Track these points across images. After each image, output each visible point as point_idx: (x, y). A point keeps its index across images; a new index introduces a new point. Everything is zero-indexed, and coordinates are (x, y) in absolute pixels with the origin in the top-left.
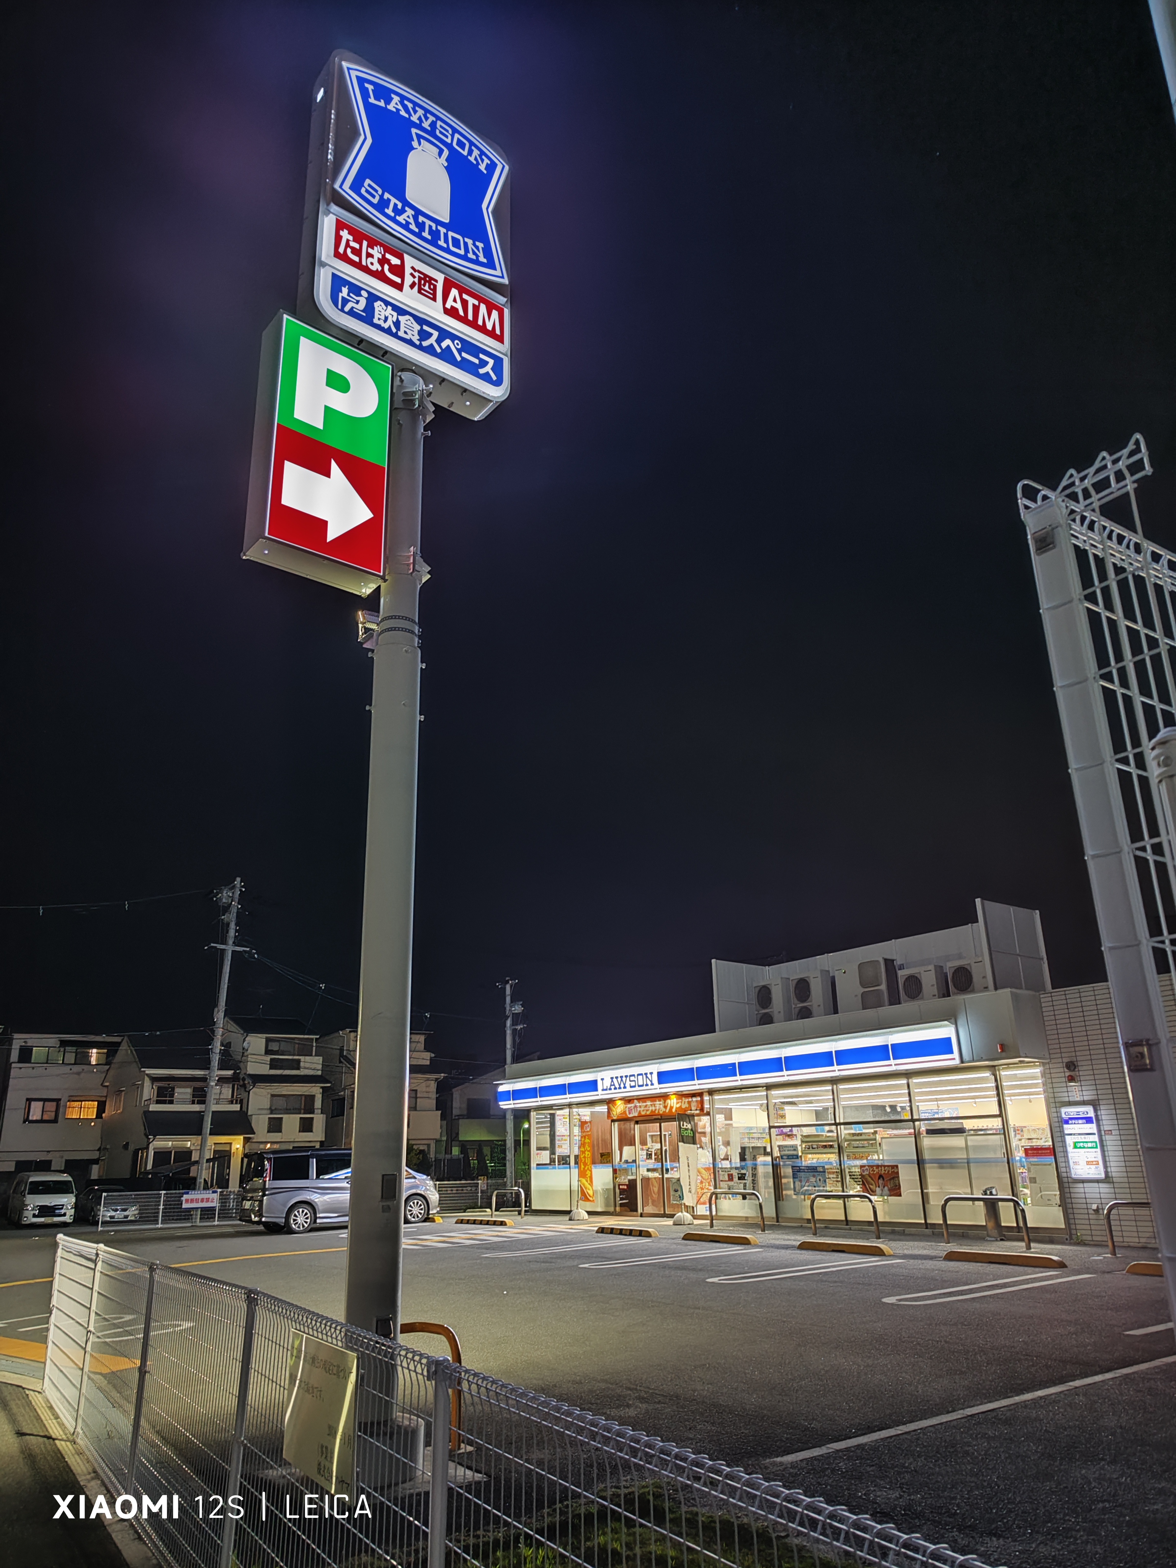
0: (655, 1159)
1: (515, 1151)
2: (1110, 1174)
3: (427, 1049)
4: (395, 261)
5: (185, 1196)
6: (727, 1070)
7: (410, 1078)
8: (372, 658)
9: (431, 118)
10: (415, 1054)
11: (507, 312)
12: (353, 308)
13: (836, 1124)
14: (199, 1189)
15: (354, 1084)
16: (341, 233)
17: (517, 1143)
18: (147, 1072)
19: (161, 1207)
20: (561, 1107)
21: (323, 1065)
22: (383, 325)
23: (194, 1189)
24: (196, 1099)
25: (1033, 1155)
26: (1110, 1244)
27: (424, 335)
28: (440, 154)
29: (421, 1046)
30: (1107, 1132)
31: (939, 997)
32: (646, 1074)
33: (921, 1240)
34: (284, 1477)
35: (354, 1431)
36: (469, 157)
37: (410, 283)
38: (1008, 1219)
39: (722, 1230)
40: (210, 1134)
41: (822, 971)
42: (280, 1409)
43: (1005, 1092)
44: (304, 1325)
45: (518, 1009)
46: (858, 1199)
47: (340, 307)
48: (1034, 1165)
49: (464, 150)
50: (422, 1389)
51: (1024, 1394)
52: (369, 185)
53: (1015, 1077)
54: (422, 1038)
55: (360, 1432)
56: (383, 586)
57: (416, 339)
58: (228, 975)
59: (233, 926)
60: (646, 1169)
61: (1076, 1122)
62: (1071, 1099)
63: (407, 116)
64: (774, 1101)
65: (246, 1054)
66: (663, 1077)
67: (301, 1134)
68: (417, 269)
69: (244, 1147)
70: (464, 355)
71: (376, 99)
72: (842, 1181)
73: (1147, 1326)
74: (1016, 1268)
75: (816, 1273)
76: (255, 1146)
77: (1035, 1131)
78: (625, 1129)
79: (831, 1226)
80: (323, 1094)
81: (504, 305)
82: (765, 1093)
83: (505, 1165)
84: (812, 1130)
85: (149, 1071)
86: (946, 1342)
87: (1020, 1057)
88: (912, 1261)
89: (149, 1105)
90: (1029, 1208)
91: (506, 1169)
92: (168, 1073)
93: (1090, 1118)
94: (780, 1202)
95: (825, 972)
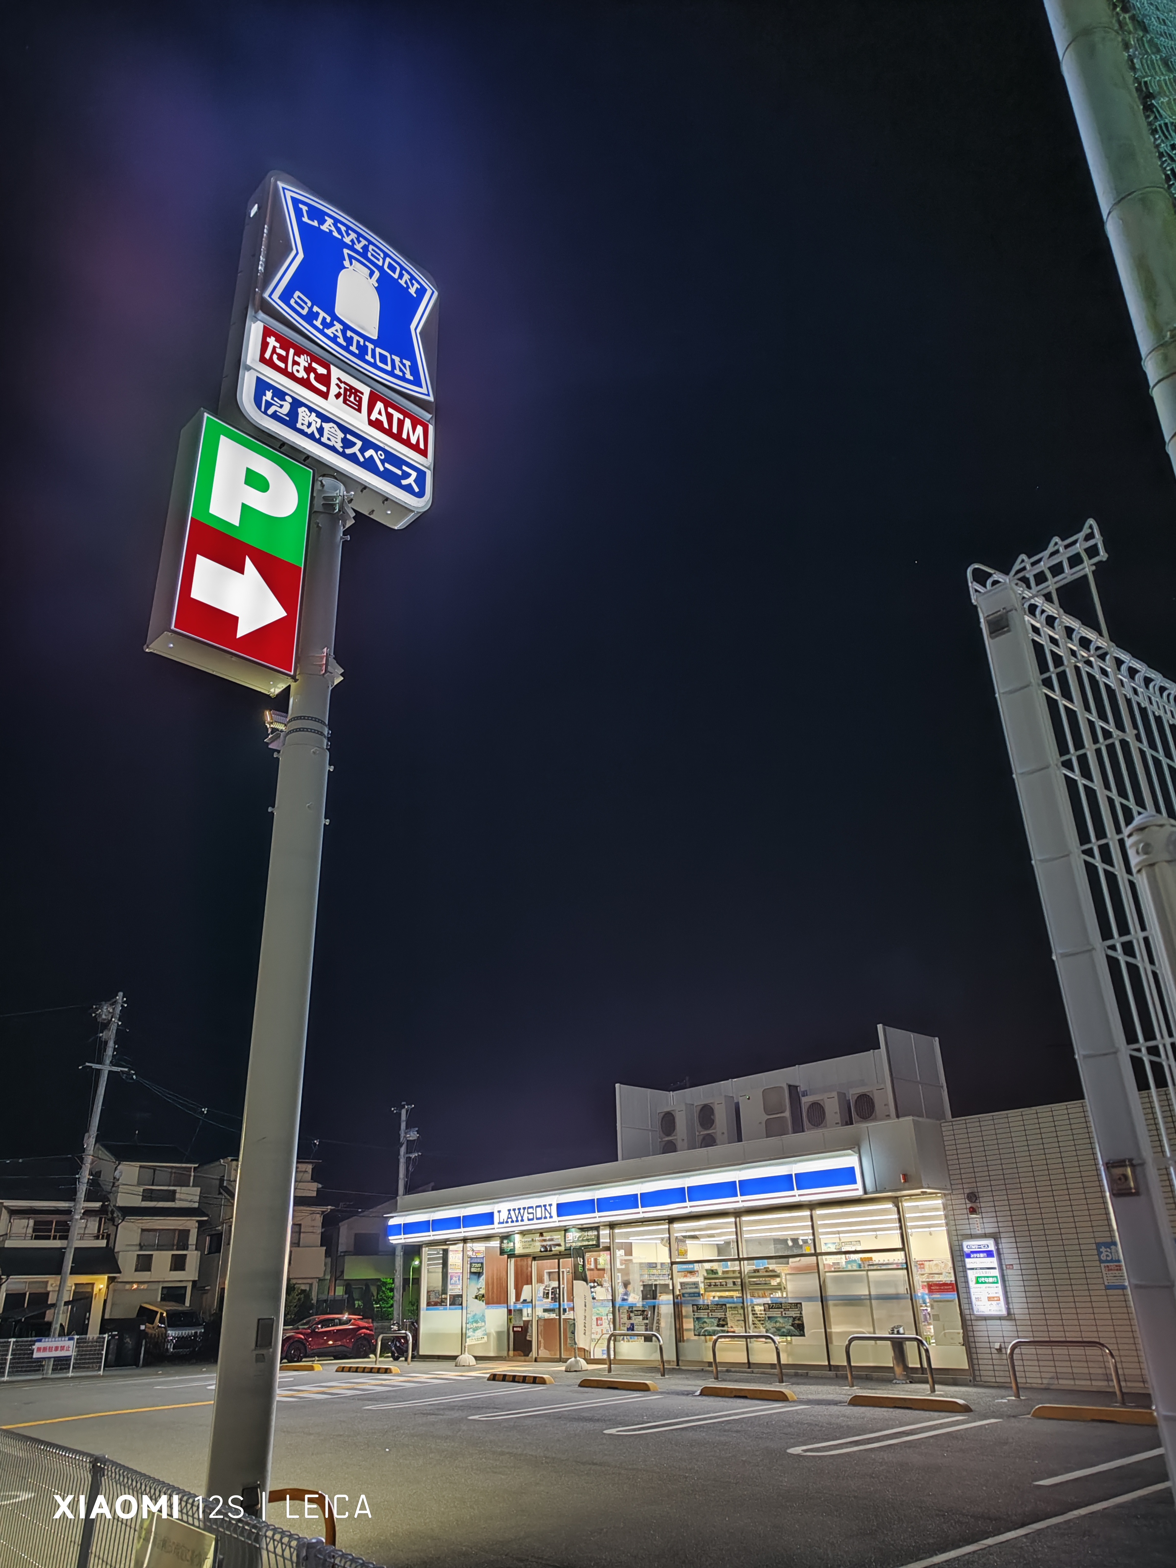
0: (552, 1298)
1: (404, 1290)
2: (1012, 1310)
3: (314, 1179)
4: (321, 370)
5: (37, 1344)
6: (629, 1201)
7: (294, 1211)
8: (278, 759)
9: (364, 242)
10: (301, 1185)
11: (431, 428)
12: (276, 411)
13: (739, 1259)
14: (54, 1336)
15: (232, 1218)
16: (268, 339)
17: (406, 1281)
18: (5, 1204)
19: (9, 1357)
20: (455, 1242)
21: (200, 1196)
22: (306, 430)
23: (48, 1336)
24: (58, 1234)
25: (936, 1291)
26: (1014, 1385)
27: (347, 444)
28: (372, 274)
29: (308, 1176)
30: (1008, 1267)
31: (842, 1126)
32: (545, 1206)
33: (824, 1384)
36: (399, 280)
37: (336, 393)
38: (913, 1362)
39: (620, 1376)
40: (71, 1273)
41: (726, 1096)
43: (908, 1224)
45: (413, 1135)
46: (764, 1340)
47: (263, 409)
48: (937, 1301)
51: (936, 1555)
52: (299, 297)
53: (916, 1209)
54: (309, 1168)
56: (294, 685)
57: (339, 446)
58: (104, 1098)
59: (111, 1044)
60: (542, 1309)
61: (978, 1255)
62: (973, 1231)
63: (340, 237)
64: (676, 1235)
65: (117, 1184)
66: (563, 1209)
67: (172, 1272)
68: (343, 380)
69: (108, 1287)
70: (387, 465)
71: (309, 218)
72: (745, 1321)
73: (1056, 1475)
74: (922, 1412)
75: (719, 1422)
76: (120, 1285)
77: (936, 1265)
78: (522, 1266)
79: (733, 1369)
80: (199, 1228)
81: (429, 421)
82: (667, 1226)
83: (392, 1306)
84: (715, 1266)
85: (7, 1203)
86: (855, 1497)
87: (922, 1188)
88: (816, 1407)
89: (4, 1241)
90: (933, 1348)
91: (393, 1311)
92: (28, 1205)
93: (991, 1251)
94: (680, 1344)
95: (729, 1099)
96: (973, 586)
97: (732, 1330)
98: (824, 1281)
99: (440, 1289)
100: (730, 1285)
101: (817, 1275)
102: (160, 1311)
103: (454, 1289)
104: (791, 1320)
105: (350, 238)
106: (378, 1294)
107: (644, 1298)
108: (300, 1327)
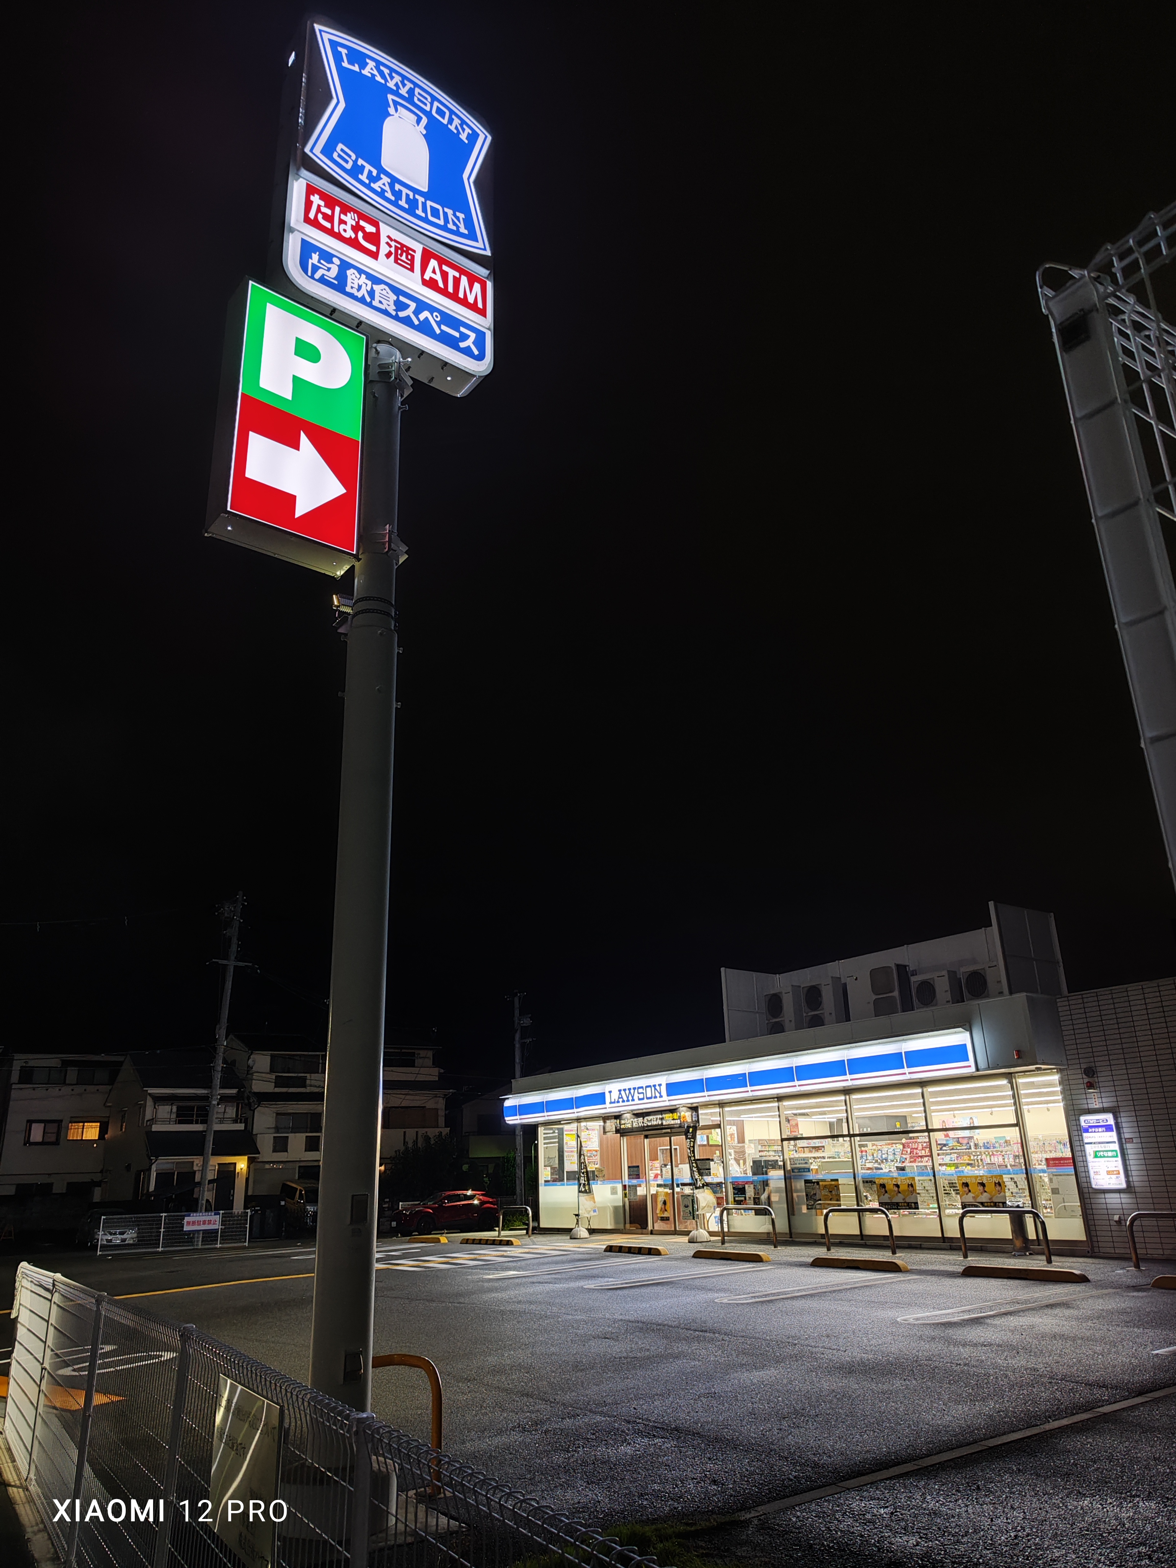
2: (1132, 1183)
3: (435, 1064)
4: (370, 229)
5: (186, 1218)
6: (738, 1081)
8: (346, 642)
9: (409, 85)
11: (489, 285)
12: (323, 275)
13: (851, 1136)
14: (201, 1211)
16: (312, 198)
17: (526, 1159)
18: (149, 1092)
19: (162, 1230)
20: (570, 1121)
22: (356, 293)
23: (196, 1211)
24: (199, 1119)
25: (1055, 1165)
26: (1133, 1256)
27: (401, 306)
29: (429, 1062)
30: (1128, 1140)
31: (953, 1003)
32: (655, 1086)
33: (937, 1255)
36: (449, 126)
37: (387, 252)
38: (1031, 1235)
39: (732, 1247)
40: (213, 1154)
41: (833, 978)
43: (1023, 1100)
45: (527, 1022)
46: (873, 1213)
47: (309, 274)
48: (1056, 1175)
49: (444, 118)
52: (342, 150)
53: (1032, 1085)
54: (430, 1054)
56: (357, 566)
57: (391, 309)
58: (231, 991)
59: (235, 941)
60: (656, 1184)
61: (1097, 1130)
62: (1091, 1106)
63: (383, 81)
64: (786, 1112)
65: (251, 1072)
66: (673, 1089)
67: (307, 1153)
68: (393, 238)
69: (249, 1167)
70: (443, 327)
71: (349, 63)
72: (857, 1196)
76: (260, 1166)
77: (1053, 1141)
78: (635, 1144)
79: (845, 1241)
81: (487, 278)
82: (776, 1104)
83: (515, 1181)
84: (825, 1142)
85: (151, 1091)
86: (966, 1365)
87: (1037, 1064)
88: (929, 1277)
89: (151, 1126)
90: (1049, 1221)
91: (516, 1186)
92: (172, 1092)
93: (1111, 1125)
94: (793, 1217)
95: (836, 980)
96: (1044, 291)
97: (844, 1204)
99: (557, 1166)
102: (299, 1188)
103: (571, 1165)
105: (394, 81)
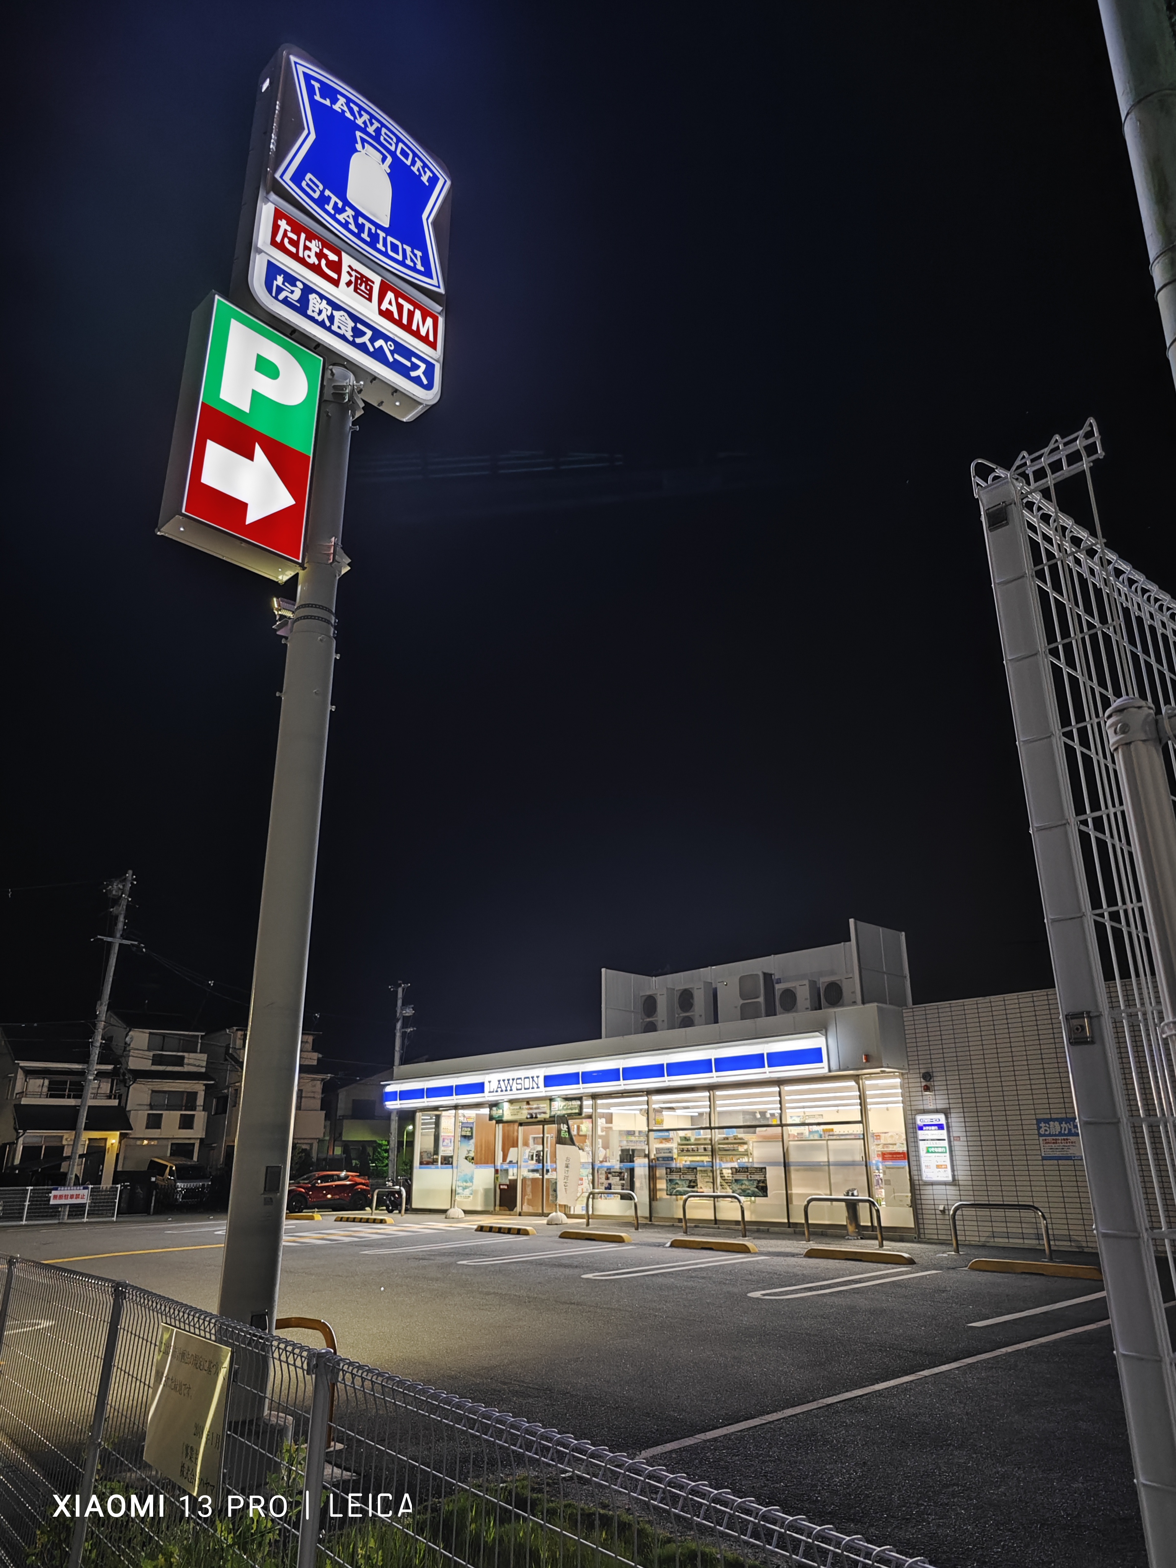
0: (536, 1160)
1: (398, 1152)
2: (956, 1177)
3: (314, 1049)
4: (333, 257)
5: (53, 1192)
6: (612, 1075)
7: (299, 1078)
8: (286, 645)
9: (376, 125)
10: (305, 1055)
11: (441, 321)
12: (287, 297)
13: (710, 1128)
14: (69, 1185)
15: (241, 1083)
16: (280, 222)
17: (400, 1144)
18: (21, 1065)
19: (27, 1203)
20: (447, 1108)
21: (207, 1062)
22: (317, 317)
23: (64, 1185)
24: (72, 1093)
25: (889, 1160)
26: (954, 1242)
27: (358, 333)
28: (384, 159)
29: (309, 1046)
30: (956, 1138)
31: (811, 1011)
33: (784, 1239)
34: (144, 1480)
35: (223, 1431)
36: (412, 167)
37: (347, 280)
38: (865, 1221)
39: (596, 1228)
40: (85, 1129)
41: (705, 982)
42: (143, 1410)
43: (868, 1100)
44: (175, 1318)
45: (409, 1012)
46: (730, 1199)
47: (274, 294)
48: (889, 1168)
50: (301, 1385)
51: (878, 1383)
52: (310, 180)
53: (877, 1087)
54: (310, 1039)
55: (230, 1431)
56: (302, 573)
57: (349, 335)
58: (113, 968)
59: (121, 918)
60: (527, 1170)
61: (930, 1128)
62: (926, 1107)
63: (352, 118)
64: (654, 1106)
65: (128, 1049)
66: (550, 1081)
67: (181, 1130)
68: (354, 268)
69: (120, 1142)
70: (397, 356)
71: (321, 97)
72: (713, 1183)
73: (988, 1318)
74: (871, 1264)
75: (686, 1270)
76: (132, 1142)
77: (892, 1136)
78: (508, 1131)
79: (700, 1225)
80: (206, 1091)
81: (439, 313)
82: (646, 1098)
83: (387, 1165)
84: (688, 1133)
85: (23, 1064)
86: (807, 1334)
87: (882, 1067)
88: (775, 1258)
89: (20, 1098)
90: (883, 1208)
91: (388, 1170)
92: (45, 1066)
93: (942, 1125)
94: (654, 1203)
95: (708, 984)
96: (976, 480)
97: (701, 1190)
98: (787, 1149)
99: (432, 1150)
100: (701, 1151)
101: (781, 1143)
102: (169, 1165)
103: (445, 1150)
104: (755, 1184)
105: (363, 119)
106: (374, 1154)
107: (622, 1161)
108: (301, 1182)
